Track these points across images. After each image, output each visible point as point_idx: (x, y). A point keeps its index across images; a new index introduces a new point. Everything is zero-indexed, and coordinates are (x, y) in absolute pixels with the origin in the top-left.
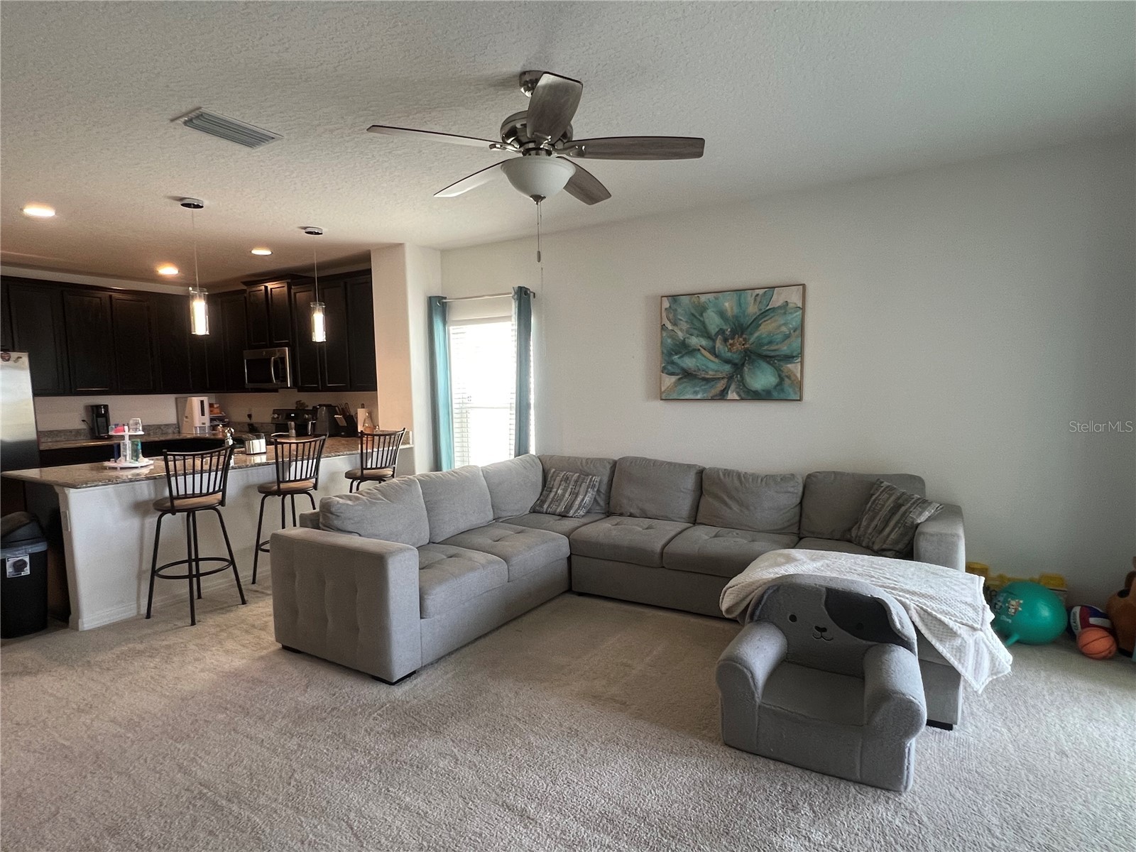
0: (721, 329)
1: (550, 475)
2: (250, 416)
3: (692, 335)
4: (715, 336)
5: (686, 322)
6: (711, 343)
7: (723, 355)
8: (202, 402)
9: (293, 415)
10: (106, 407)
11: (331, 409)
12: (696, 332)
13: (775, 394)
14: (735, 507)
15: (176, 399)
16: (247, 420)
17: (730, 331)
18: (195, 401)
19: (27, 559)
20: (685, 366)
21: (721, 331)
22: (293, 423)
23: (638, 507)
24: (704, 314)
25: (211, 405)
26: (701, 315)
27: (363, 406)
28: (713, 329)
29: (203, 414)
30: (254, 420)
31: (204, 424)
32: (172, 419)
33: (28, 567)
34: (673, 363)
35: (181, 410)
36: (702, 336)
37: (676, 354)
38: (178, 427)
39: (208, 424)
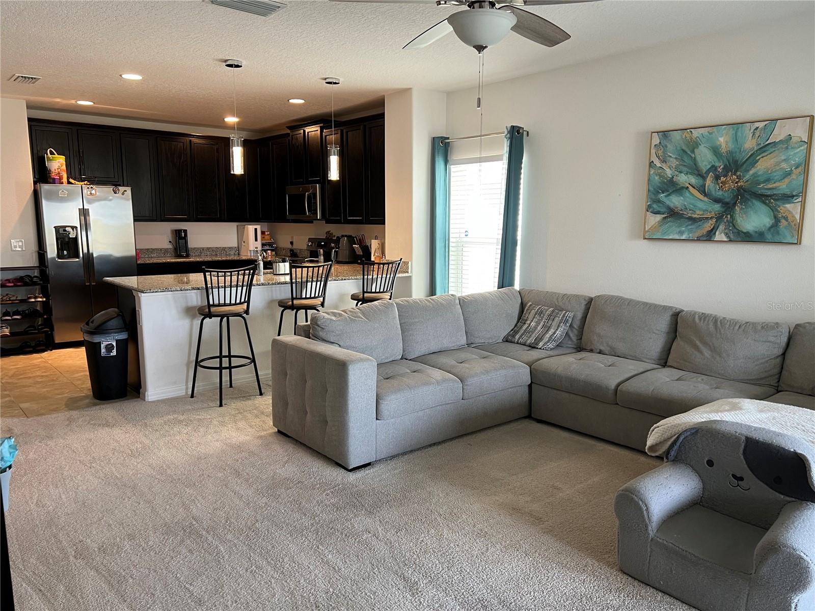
0: (713, 166)
1: (527, 308)
2: (292, 243)
3: (681, 172)
4: (705, 173)
5: (676, 158)
6: (701, 181)
7: (713, 193)
8: (256, 230)
9: (323, 243)
10: (185, 231)
11: (350, 238)
12: (685, 169)
13: (769, 237)
14: (707, 353)
15: (237, 226)
16: (290, 246)
17: (723, 168)
18: (251, 228)
19: (114, 344)
20: (672, 205)
21: (713, 168)
22: (321, 250)
23: (608, 345)
24: (696, 150)
25: (263, 233)
26: (693, 152)
27: (376, 238)
28: (704, 165)
29: (256, 240)
30: (295, 247)
31: (256, 248)
32: (234, 244)
33: (115, 350)
34: (659, 201)
35: (241, 235)
36: (691, 174)
37: (663, 193)
38: (238, 249)
39: (260, 248)
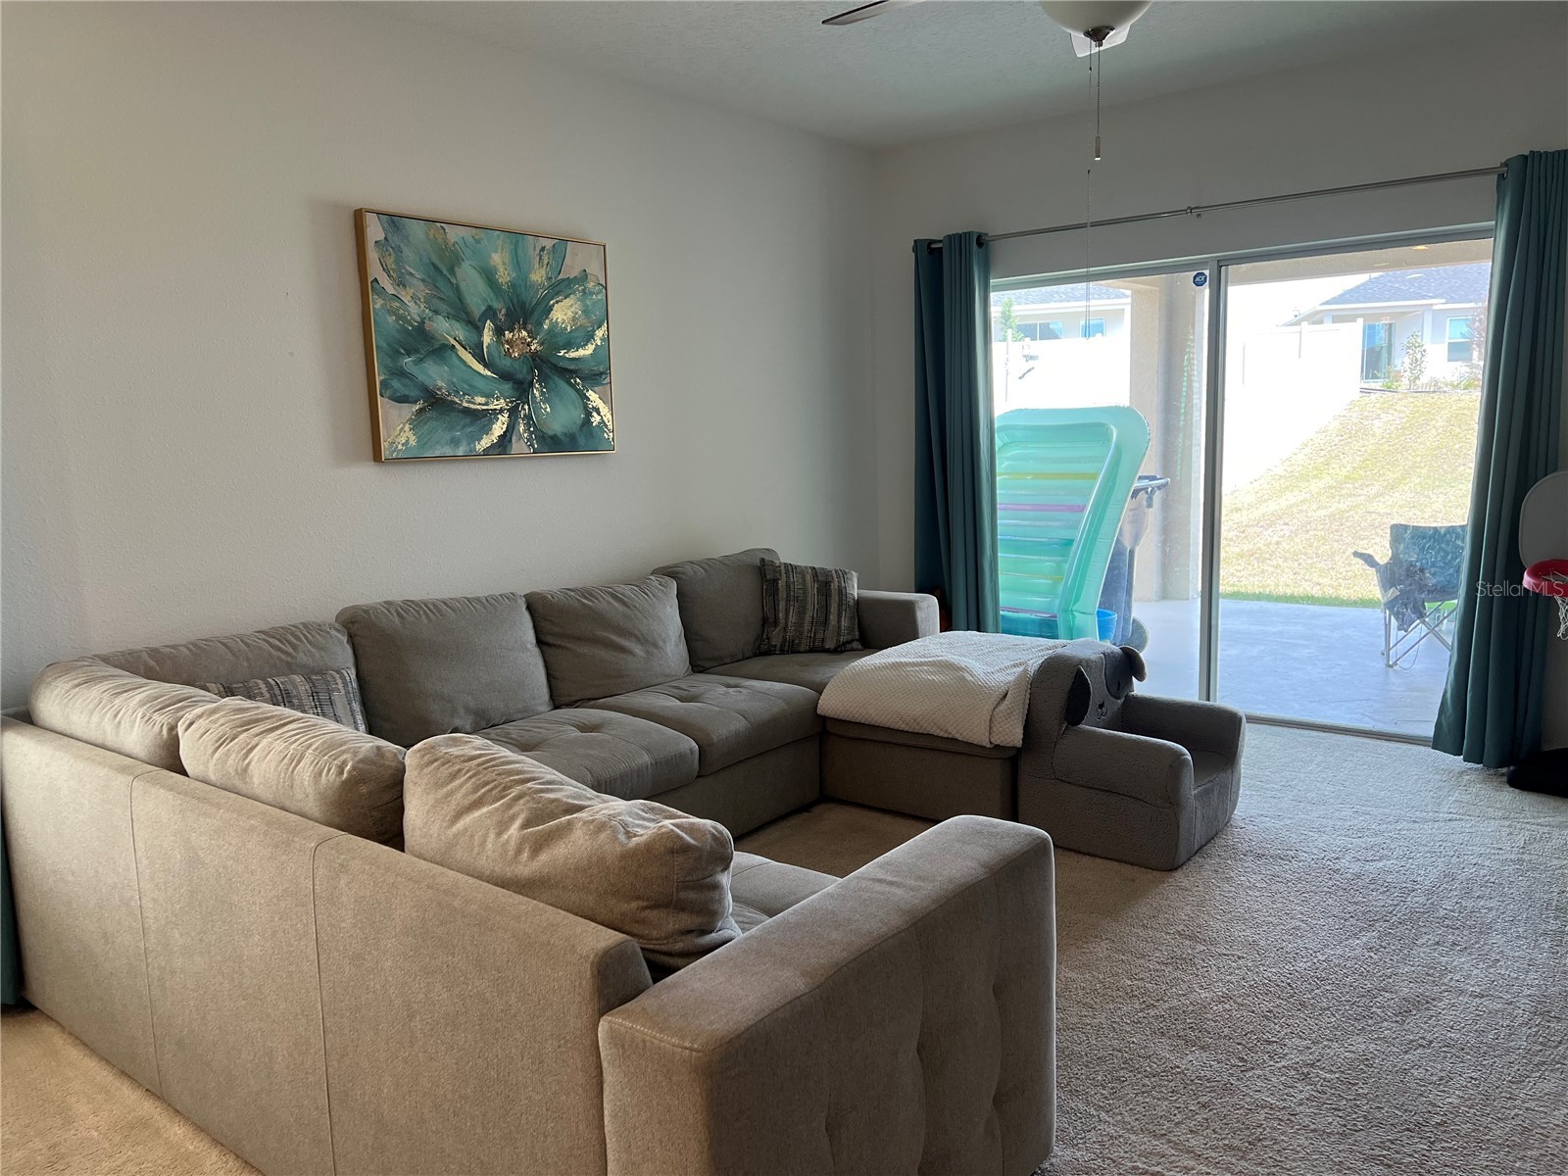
0: (489, 308)
3: (436, 312)
4: (479, 320)
5: (423, 280)
7: (497, 361)
12: (443, 307)
17: (506, 315)
20: (429, 383)
21: (490, 313)
24: (456, 269)
28: (477, 307)
34: (402, 374)
